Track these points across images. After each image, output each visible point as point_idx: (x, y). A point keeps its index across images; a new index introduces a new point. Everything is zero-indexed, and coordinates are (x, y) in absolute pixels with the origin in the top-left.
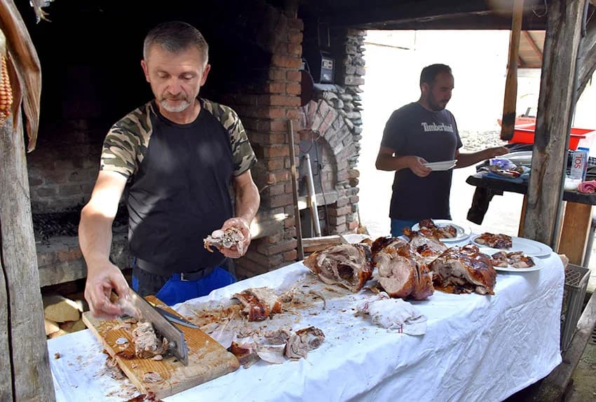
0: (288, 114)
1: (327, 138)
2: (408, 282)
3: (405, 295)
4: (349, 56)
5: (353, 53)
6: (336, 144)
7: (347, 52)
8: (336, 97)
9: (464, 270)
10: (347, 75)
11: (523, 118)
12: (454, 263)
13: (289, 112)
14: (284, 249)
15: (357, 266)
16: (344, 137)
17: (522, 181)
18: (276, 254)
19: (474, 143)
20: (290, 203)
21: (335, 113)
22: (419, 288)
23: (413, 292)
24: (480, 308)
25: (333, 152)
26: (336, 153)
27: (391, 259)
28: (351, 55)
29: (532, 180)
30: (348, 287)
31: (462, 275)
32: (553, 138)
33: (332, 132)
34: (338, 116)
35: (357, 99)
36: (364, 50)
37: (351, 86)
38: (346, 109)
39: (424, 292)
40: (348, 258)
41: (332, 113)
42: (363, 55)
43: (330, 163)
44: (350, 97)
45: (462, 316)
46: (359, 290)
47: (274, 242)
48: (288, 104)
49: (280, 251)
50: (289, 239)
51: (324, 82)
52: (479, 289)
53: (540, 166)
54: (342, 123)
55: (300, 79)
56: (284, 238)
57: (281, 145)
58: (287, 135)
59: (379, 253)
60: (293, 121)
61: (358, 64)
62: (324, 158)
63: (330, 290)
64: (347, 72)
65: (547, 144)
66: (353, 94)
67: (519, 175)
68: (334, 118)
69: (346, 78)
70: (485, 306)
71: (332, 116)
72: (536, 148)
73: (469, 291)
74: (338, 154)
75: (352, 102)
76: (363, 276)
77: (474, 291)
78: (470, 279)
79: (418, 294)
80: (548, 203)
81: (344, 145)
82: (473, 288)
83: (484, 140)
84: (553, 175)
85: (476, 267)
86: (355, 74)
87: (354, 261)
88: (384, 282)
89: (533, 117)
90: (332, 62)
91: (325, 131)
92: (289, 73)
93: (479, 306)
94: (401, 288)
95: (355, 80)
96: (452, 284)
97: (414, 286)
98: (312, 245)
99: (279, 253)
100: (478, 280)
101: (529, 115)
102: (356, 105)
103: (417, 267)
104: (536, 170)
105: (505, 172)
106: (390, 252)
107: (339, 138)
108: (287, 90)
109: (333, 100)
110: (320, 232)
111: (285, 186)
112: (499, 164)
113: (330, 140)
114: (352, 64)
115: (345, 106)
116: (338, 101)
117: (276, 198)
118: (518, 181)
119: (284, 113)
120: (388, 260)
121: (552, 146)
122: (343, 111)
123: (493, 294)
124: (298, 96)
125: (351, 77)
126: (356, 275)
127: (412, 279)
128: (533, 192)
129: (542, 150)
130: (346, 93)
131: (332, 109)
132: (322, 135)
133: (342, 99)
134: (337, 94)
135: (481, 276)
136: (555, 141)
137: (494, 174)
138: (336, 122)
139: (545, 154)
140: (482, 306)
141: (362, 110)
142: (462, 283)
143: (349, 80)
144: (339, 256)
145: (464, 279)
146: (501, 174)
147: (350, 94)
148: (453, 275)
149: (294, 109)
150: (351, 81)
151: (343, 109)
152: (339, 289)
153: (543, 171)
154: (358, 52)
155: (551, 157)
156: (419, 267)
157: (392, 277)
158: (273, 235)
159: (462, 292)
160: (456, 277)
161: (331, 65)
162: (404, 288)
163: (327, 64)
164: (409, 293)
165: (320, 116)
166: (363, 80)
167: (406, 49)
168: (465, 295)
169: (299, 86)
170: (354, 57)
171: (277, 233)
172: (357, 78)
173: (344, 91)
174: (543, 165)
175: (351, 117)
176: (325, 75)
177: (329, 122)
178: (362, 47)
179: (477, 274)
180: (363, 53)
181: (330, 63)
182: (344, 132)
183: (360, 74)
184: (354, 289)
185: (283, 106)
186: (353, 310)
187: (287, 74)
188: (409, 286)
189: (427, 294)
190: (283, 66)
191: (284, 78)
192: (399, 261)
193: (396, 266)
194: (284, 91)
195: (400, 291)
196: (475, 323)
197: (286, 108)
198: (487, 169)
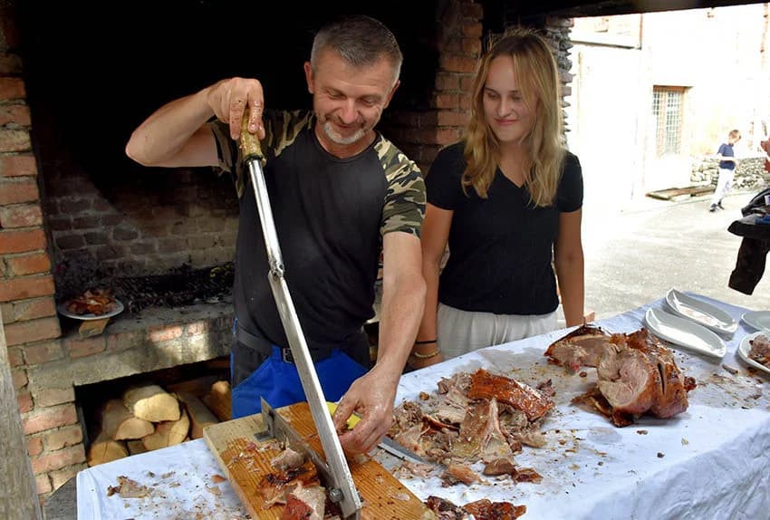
2: (645, 391)
3: (641, 411)
22: (664, 400)
23: (653, 407)
27: (618, 352)
36: (571, 46)
39: (671, 408)
42: (569, 54)
48: (462, 123)
61: (561, 66)
79: (663, 410)
88: (607, 389)
92: (465, 80)
94: (635, 400)
97: (655, 398)
103: (659, 366)
106: (615, 341)
108: (462, 104)
120: (614, 353)
127: (653, 385)
141: (568, 131)
154: (561, 50)
156: (664, 367)
157: (620, 380)
162: (639, 400)
164: (647, 408)
166: (570, 89)
167: (629, 48)
178: (567, 42)
180: (569, 51)
183: (564, 80)
185: (456, 127)
186: (558, 432)
187: (460, 81)
188: (646, 396)
189: (675, 410)
190: (455, 70)
191: (458, 87)
192: (630, 356)
193: (626, 364)
194: (457, 106)
195: (632, 404)
196: (757, 459)
197: (460, 128)
198: (763, 210)
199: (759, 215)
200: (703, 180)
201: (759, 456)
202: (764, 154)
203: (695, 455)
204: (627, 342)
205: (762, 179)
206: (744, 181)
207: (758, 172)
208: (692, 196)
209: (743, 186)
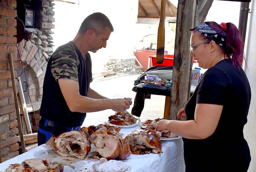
0: (8, 49)
1: (32, 65)
2: (117, 149)
3: (115, 157)
4: (44, 8)
5: (47, 6)
6: (38, 70)
7: (43, 6)
8: (36, 37)
9: (145, 141)
10: (43, 21)
11: (148, 50)
12: (138, 137)
13: (9, 48)
14: (10, 144)
15: (83, 143)
16: (43, 64)
17: (166, 88)
18: (5, 147)
19: (119, 67)
20: (13, 111)
21: (36, 48)
22: (123, 152)
23: (120, 155)
24: (156, 161)
25: (36, 75)
26: (38, 76)
27: (103, 137)
28: (45, 8)
29: (173, 87)
30: (78, 157)
31: (143, 144)
32: (184, 62)
33: (35, 61)
34: (38, 50)
35: (50, 38)
36: (54, 4)
37: (46, 29)
38: (43, 45)
39: (126, 154)
40: (76, 139)
41: (34, 49)
42: (54, 8)
43: (34, 83)
44: (45, 37)
45: (148, 166)
46: (85, 158)
47: (3, 139)
48: (8, 42)
49: (8, 145)
50: (13, 136)
51: (28, 27)
52: (154, 151)
53: (177, 79)
54: (41, 55)
55: (16, 24)
56: (10, 136)
57: (5, 71)
58: (9, 64)
59: (91, 136)
60: (12, 54)
61: (50, 14)
62: (30, 79)
63: (67, 160)
64: (43, 20)
65: (180, 66)
66: (47, 35)
67: (164, 85)
68: (35, 52)
69: (43, 24)
70: (159, 159)
71: (34, 50)
72: (174, 68)
73: (149, 152)
74: (39, 76)
75: (47, 40)
76: (87, 149)
77: (151, 152)
78: (149, 145)
79: (123, 156)
80: (182, 101)
81: (43, 70)
82: (151, 150)
83: (126, 65)
84: (184, 84)
85: (151, 138)
86: (49, 21)
87: (79, 141)
88: (100, 151)
89: (154, 50)
90: (32, 12)
91: (30, 60)
92: (9, 20)
93: (156, 160)
94: (113, 153)
95: (48, 25)
96: (138, 149)
97: (120, 152)
98: (28, 139)
99: (7, 146)
100: (152, 145)
101: (152, 48)
102: (49, 42)
103: (120, 140)
104: (175, 81)
105: (155, 83)
106: (102, 133)
107: (39, 65)
108: (8, 32)
109: (35, 39)
110: (31, 130)
111: (9, 99)
112: (151, 79)
113: (33, 67)
114: (46, 14)
115: (42, 43)
116: (38, 40)
117: (4, 108)
118: (164, 88)
119: (6, 48)
120: (101, 138)
121: (183, 67)
122: (41, 47)
123: (162, 152)
124: (14, 36)
125: (46, 23)
126: (83, 149)
127: (119, 147)
128: (174, 94)
129: (178, 69)
130: (43, 34)
131: (34, 45)
132: (28, 64)
133: (40, 38)
134: (37, 35)
135: (154, 143)
136: (185, 64)
137: (150, 85)
138: (37, 55)
139: (180, 71)
140: (157, 160)
141: (54, 46)
142: (144, 148)
143: (45, 25)
144: (70, 139)
145: (145, 146)
146: (153, 85)
147: (45, 35)
148: (137, 145)
149: (12, 46)
150: (46, 26)
151: (41, 45)
152: (73, 159)
153: (179, 82)
154: (50, 6)
155: (183, 73)
156: (122, 140)
157: (106, 147)
158: (3, 134)
159: (145, 154)
160: (139, 145)
161: (32, 15)
162: (114, 153)
163: (29, 14)
164: (117, 156)
165: (27, 50)
166: (54, 25)
167: (73, 3)
168: (147, 155)
169: (16, 29)
170: (47, 9)
171: (5, 132)
172: (50, 24)
173: (41, 33)
174: (179, 78)
175: (47, 51)
176: (28, 22)
177: (33, 55)
178: (52, 2)
179: (151, 142)
180: (53, 6)
181: (31, 13)
182: (42, 61)
183: (51, 21)
184: (82, 157)
185: (5, 44)
186: (86, 169)
187: (7, 21)
188: (117, 151)
189: (127, 155)
190: (4, 15)
191: (6, 24)
192: (108, 138)
193: (107, 141)
194: (6, 33)
195: (112, 155)
196: (154, 170)
197: (7, 44)
198: (145, 82)
199: (143, 84)
200: (109, 69)
201: (154, 169)
202: (135, 57)
203: (136, 169)
204: (107, 132)
205: (134, 69)
206: (127, 70)
207: (132, 65)
208: (105, 77)
209: (126, 72)
